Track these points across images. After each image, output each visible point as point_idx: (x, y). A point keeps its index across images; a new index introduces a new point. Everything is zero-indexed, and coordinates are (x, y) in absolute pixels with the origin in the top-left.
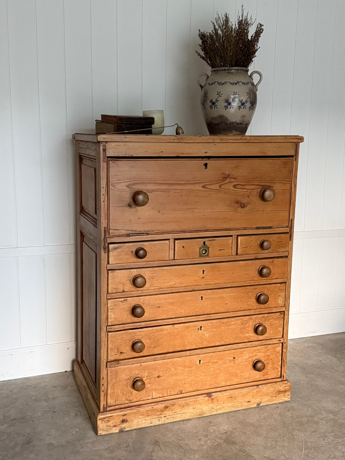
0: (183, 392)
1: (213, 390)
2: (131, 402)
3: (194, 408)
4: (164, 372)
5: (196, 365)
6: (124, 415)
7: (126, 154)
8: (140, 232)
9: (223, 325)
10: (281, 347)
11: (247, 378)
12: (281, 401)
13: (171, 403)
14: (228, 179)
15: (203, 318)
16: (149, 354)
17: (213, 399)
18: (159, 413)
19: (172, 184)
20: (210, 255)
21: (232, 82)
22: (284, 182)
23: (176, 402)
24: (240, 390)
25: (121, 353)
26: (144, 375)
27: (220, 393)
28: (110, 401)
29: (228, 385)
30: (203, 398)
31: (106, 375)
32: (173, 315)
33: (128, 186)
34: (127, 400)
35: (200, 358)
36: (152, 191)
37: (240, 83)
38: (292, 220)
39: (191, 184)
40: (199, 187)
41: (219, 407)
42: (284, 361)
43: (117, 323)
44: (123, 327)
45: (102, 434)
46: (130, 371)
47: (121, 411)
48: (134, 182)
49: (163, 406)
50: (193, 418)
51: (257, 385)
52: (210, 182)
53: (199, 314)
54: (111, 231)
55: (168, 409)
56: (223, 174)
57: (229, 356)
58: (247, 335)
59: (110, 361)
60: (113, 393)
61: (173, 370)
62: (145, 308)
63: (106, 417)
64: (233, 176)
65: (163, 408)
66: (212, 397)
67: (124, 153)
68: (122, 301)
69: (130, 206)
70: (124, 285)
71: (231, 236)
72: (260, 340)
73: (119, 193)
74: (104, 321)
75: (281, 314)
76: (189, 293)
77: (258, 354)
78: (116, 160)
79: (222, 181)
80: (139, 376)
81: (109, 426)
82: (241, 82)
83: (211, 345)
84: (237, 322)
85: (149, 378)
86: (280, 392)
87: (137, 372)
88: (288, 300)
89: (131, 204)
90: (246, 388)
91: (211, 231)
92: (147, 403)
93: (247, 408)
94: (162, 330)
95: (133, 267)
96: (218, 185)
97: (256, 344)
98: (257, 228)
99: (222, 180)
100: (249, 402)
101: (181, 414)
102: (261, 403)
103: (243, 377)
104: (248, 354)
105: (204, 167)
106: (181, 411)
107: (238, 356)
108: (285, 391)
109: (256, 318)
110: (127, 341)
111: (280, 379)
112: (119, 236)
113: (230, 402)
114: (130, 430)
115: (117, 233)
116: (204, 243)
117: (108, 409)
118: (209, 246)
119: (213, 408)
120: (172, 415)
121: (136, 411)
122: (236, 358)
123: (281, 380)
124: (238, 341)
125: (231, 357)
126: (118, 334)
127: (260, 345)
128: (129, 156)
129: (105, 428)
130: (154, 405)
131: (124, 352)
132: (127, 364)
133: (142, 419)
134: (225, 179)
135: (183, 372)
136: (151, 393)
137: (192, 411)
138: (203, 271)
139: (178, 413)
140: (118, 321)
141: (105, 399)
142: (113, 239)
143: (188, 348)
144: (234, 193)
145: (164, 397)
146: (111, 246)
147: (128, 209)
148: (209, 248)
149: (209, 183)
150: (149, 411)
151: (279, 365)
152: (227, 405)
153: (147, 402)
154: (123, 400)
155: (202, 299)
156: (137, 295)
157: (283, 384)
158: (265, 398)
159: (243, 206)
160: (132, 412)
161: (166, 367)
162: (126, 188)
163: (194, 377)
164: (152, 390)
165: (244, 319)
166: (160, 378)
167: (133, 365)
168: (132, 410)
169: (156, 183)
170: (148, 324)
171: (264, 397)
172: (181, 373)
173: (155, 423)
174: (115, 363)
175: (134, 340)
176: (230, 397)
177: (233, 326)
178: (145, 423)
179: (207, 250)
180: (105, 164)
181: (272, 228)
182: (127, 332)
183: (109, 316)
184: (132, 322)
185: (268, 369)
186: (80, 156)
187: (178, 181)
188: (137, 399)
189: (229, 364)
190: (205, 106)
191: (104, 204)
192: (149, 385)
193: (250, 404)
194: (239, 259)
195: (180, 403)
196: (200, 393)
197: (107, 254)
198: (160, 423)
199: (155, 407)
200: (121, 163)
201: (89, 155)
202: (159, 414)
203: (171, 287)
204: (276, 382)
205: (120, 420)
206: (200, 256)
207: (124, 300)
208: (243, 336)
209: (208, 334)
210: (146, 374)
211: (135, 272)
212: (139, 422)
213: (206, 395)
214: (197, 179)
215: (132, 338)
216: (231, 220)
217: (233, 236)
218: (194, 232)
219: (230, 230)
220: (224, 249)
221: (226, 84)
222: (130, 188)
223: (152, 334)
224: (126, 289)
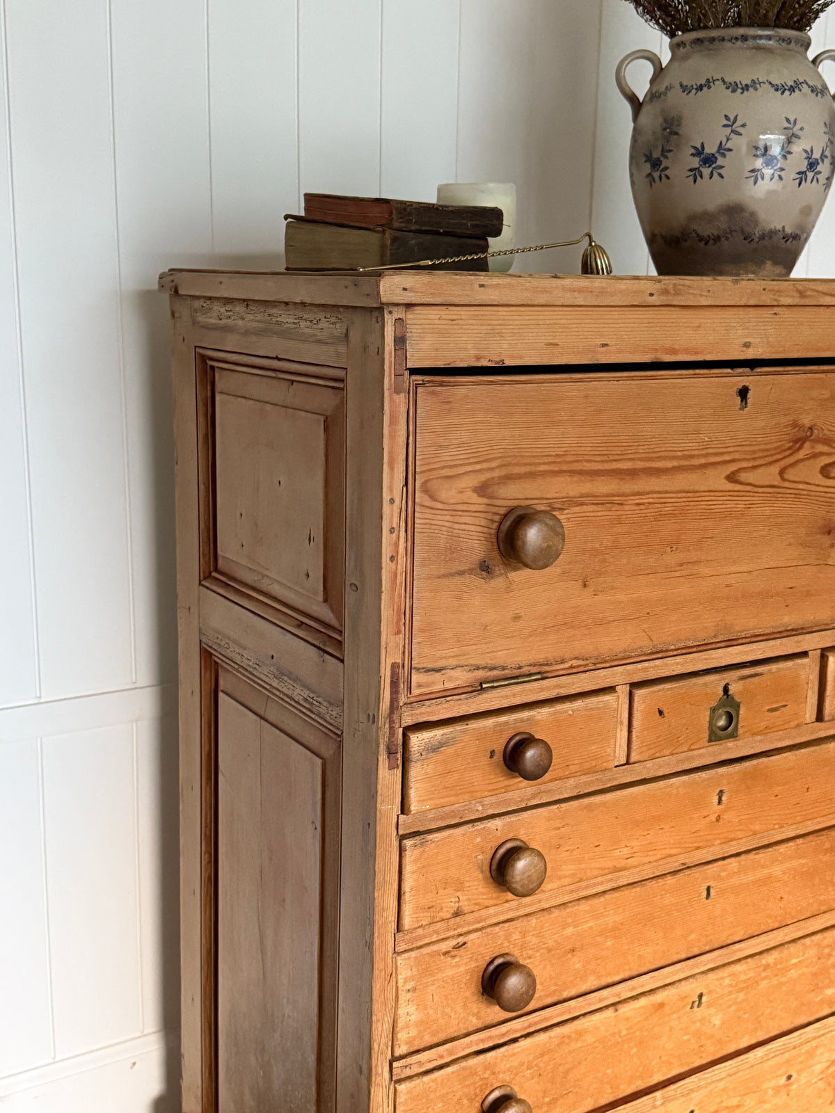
7: (478, 358)
8: (517, 672)
9: (764, 974)
14: (807, 445)
15: (709, 962)
19: (633, 473)
20: (740, 731)
21: (776, 81)
32: (618, 973)
33: (482, 490)
35: (693, 1104)
36: (569, 504)
37: (804, 85)
39: (694, 468)
40: (716, 480)
43: (428, 1040)
44: (450, 1053)
48: (505, 471)
52: (754, 459)
53: (696, 951)
54: (415, 678)
56: (795, 425)
57: (774, 1075)
64: (824, 432)
67: (473, 352)
68: (449, 952)
69: (485, 568)
70: (460, 887)
71: (804, 654)
73: (447, 518)
74: (383, 1040)
76: (670, 880)
78: (442, 384)
79: (791, 451)
82: (807, 84)
83: (724, 1051)
84: (806, 955)
89: (491, 563)
91: (744, 641)
94: (580, 1034)
95: (491, 812)
96: (775, 469)
99: (790, 448)
104: (826, 1055)
105: (738, 400)
107: (802, 1066)
110: (465, 1101)
112: (445, 695)
115: (439, 683)
116: (726, 689)
118: (739, 701)
122: (795, 1076)
124: (804, 1020)
125: (781, 1076)
126: (431, 1084)
128: (490, 364)
134: (797, 446)
138: (720, 794)
140: (433, 1032)
142: (423, 710)
143: (658, 1079)
144: (823, 494)
146: (417, 740)
147: (477, 581)
148: (739, 706)
149: (750, 464)
155: (708, 896)
156: (502, 918)
162: (475, 498)
165: (826, 942)
169: (580, 472)
170: (536, 1023)
175: (487, 1092)
177: (793, 971)
179: (733, 713)
180: (401, 399)
182: (464, 1068)
183: (399, 1021)
184: (480, 1025)
186: (204, 358)
187: (651, 459)
189: (774, 1102)
190: (667, 168)
191: (394, 567)
194: (822, 734)
197: (399, 772)
200: (465, 389)
201: (279, 359)
203: (617, 867)
206: (710, 741)
207: (455, 947)
208: (819, 999)
209: (718, 1017)
211: (498, 832)
214: (711, 451)
215: (481, 1086)
216: (808, 594)
217: (810, 653)
218: (694, 650)
219: (800, 631)
220: (785, 706)
221: (756, 89)
222: (489, 498)
223: (546, 1058)
224: (466, 903)
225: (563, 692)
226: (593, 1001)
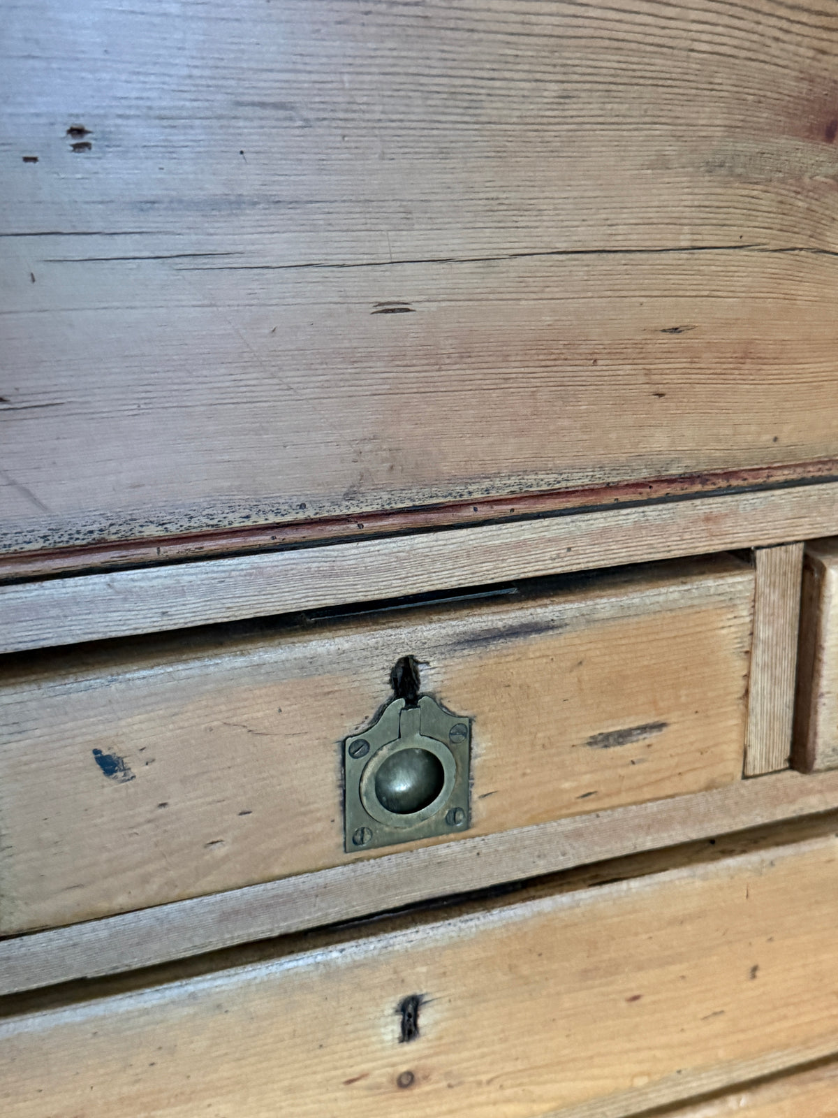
20: (480, 808)
138: (410, 1007)
179: (443, 754)
206: (353, 846)
216: (747, 355)
217: (761, 555)
219: (722, 483)
220: (660, 726)
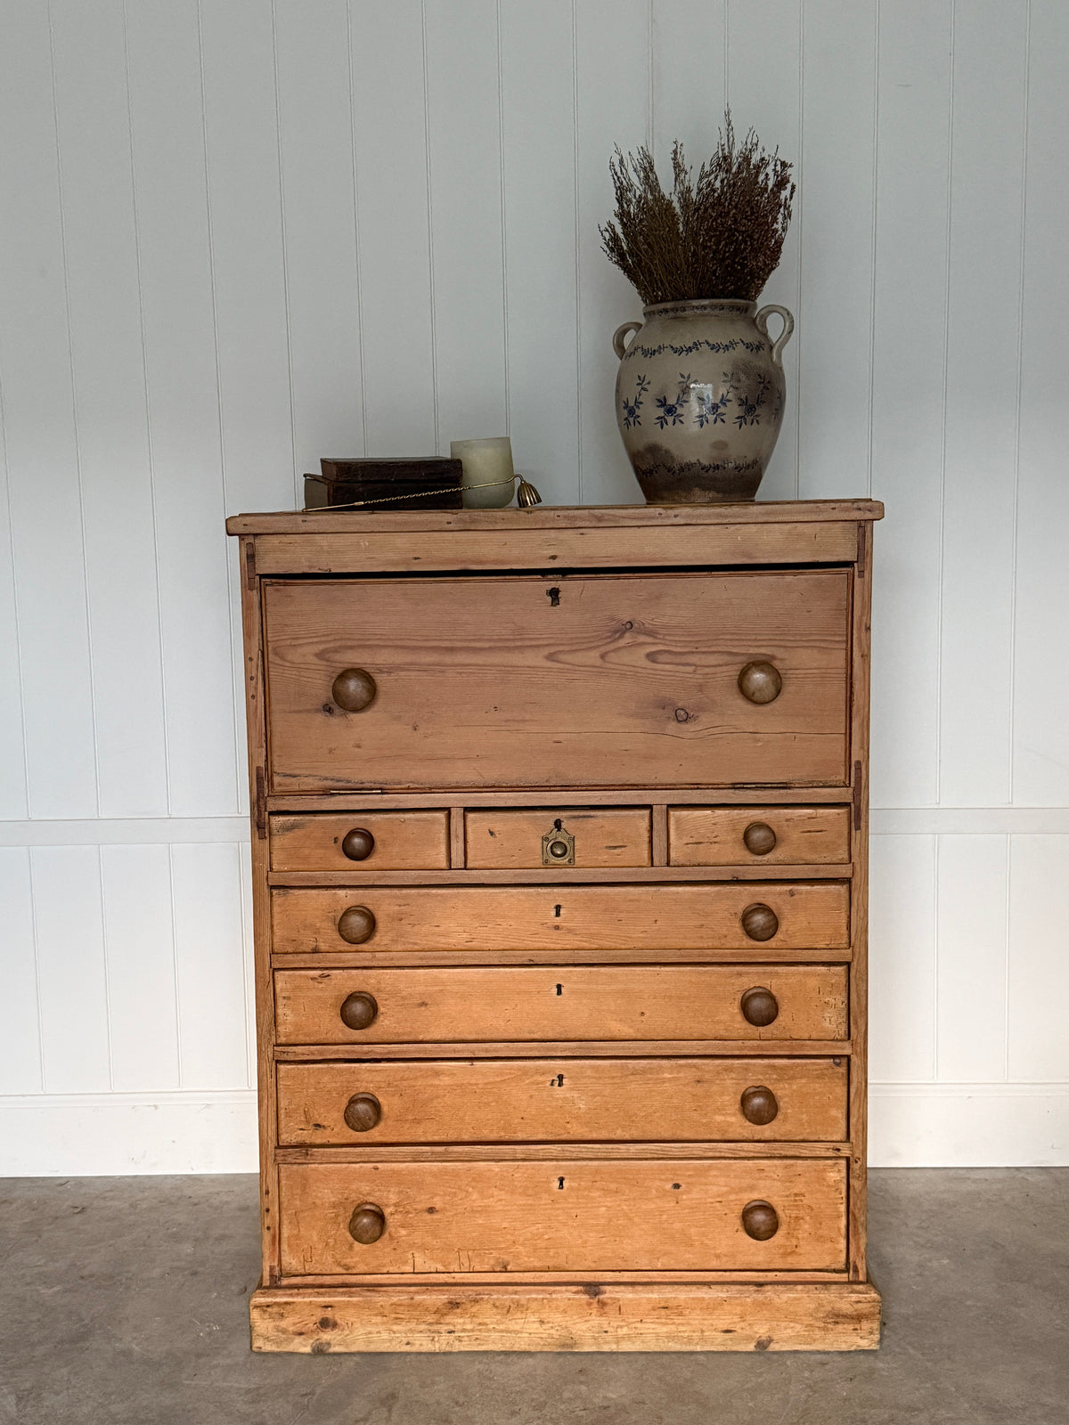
0: (509, 1268)
1: (609, 1277)
2: (350, 1271)
3: (542, 1322)
4: (448, 1198)
5: (549, 1191)
6: (327, 1307)
7: (311, 567)
8: (361, 786)
9: (632, 1077)
10: (845, 1171)
11: (726, 1256)
12: (844, 1347)
13: (470, 1293)
14: (628, 635)
15: (565, 1049)
16: (401, 1139)
17: (602, 1304)
18: (430, 1318)
20: (578, 860)
21: (677, 345)
22: (823, 645)
23: (484, 1294)
24: (698, 1288)
25: (318, 1126)
26: (389, 1199)
27: (630, 1288)
28: (291, 1261)
29: (659, 1266)
30: (572, 1296)
31: (276, 1185)
32: (471, 1033)
33: (320, 655)
34: (339, 1264)
35: (562, 1172)
36: (390, 670)
38: (858, 763)
39: (508, 649)
40: (535, 658)
41: (625, 1330)
42: (855, 1219)
43: (302, 1039)
44: (321, 1053)
45: (263, 1350)
46: (345, 1183)
47: (318, 1293)
48: (338, 643)
49: (444, 1298)
50: (541, 1352)
51: (760, 1284)
52: (572, 644)
53: (550, 1036)
54: (277, 779)
55: (458, 1311)
56: (612, 618)
57: (658, 1177)
58: (719, 1118)
59: (285, 1144)
60: (297, 1237)
61: (475, 1196)
62: (385, 1002)
63: (275, 1303)
64: (647, 625)
65: (444, 1304)
66: (601, 1297)
67: (305, 564)
68: (315, 978)
69: (328, 710)
70: (317, 931)
71: (649, 807)
72: (762, 1138)
73: (294, 673)
74: (265, 1028)
75: (838, 1065)
76: (517, 970)
77: (762, 1183)
78: (286, 584)
79: (611, 639)
80: (371, 1199)
81: (284, 1331)
82: (708, 343)
83: (595, 1136)
84: (682, 1074)
85: (401, 1209)
86: (838, 1317)
87: (365, 1188)
88: (861, 1022)
89: (331, 707)
90: (719, 1287)
91: (580, 788)
92: (398, 1281)
93: (721, 1349)
94: (437, 1073)
95: (342, 883)
96: (597, 653)
97: (751, 1151)
98: (735, 786)
99: (609, 637)
100: (728, 1331)
101: (502, 1331)
102: (770, 1341)
103: (712, 1252)
104: (723, 1179)
105: (549, 599)
106: (502, 1323)
107: (690, 1180)
108: (858, 1318)
109: (746, 1069)
110: (334, 1094)
111: (845, 1275)
112: (301, 793)
113: (663, 1320)
114: (346, 1353)
115: (294, 784)
117: (285, 1282)
118: (573, 835)
119: (606, 1332)
120: (472, 1330)
121: (361, 1299)
122: (683, 1187)
123: (847, 1280)
124: (687, 1135)
125: (667, 1180)
126: (305, 1072)
127: (765, 1155)
128: (320, 571)
129: (272, 1334)
130: (417, 1293)
131: (325, 1123)
132: (333, 1160)
133: (381, 1328)
134: (617, 635)
135: (506, 1208)
136: (410, 1256)
137: (537, 1329)
138: (558, 908)
139: (491, 1326)
140: (305, 1035)
141: (274, 1250)
142: (284, 802)
143: (520, 1136)
144: (651, 676)
145: (453, 1275)
146: (277, 821)
147: (320, 718)
148: (574, 840)
149: (567, 648)
150: (400, 1305)
151: (839, 1229)
152: (652, 1331)
153: (400, 1279)
154: (325, 1262)
155: (559, 992)
156: (358, 964)
157: (852, 1292)
158: (786, 1328)
159: (683, 716)
160: (348, 1301)
161: (452, 1186)
162: (316, 660)
163: (545, 1228)
164: (412, 1246)
166: (435, 1216)
167: (353, 1165)
168: (351, 1297)
169: (402, 647)
170: (394, 1052)
171: (783, 1324)
172: (500, 1208)
173: (421, 1345)
174: (296, 1152)
175: (354, 1093)
176: (662, 1305)
177: (667, 1084)
178: (390, 1341)
179: (567, 844)
180: (254, 595)
181: (790, 788)
182: (332, 1069)
183: (278, 1018)
184: (342, 1040)
185: (798, 1238)
187: (469, 641)
188: (367, 1265)
189: (659, 1204)
191: (255, 703)
192: (404, 1232)
193: (731, 1340)
194: (674, 878)
195: (498, 1299)
196: (565, 1280)
197: (267, 841)
198: (436, 1348)
199: (418, 1298)
200: (298, 591)
202: (431, 1321)
203: (459, 947)
204: (826, 1284)
205: (314, 1318)
207: (322, 976)
208: (704, 1121)
209: (584, 1102)
210: (393, 1198)
211: (346, 898)
212: (370, 1333)
213: (581, 1288)
214: (526, 636)
215: (347, 1086)
216: (647, 757)
217: (654, 806)
218: (528, 789)
219: (641, 787)
220: (625, 846)
221: (660, 353)
222: (328, 661)
223: (405, 1083)
224: (322, 944)
225: (402, 806)
226: (449, 1050)
